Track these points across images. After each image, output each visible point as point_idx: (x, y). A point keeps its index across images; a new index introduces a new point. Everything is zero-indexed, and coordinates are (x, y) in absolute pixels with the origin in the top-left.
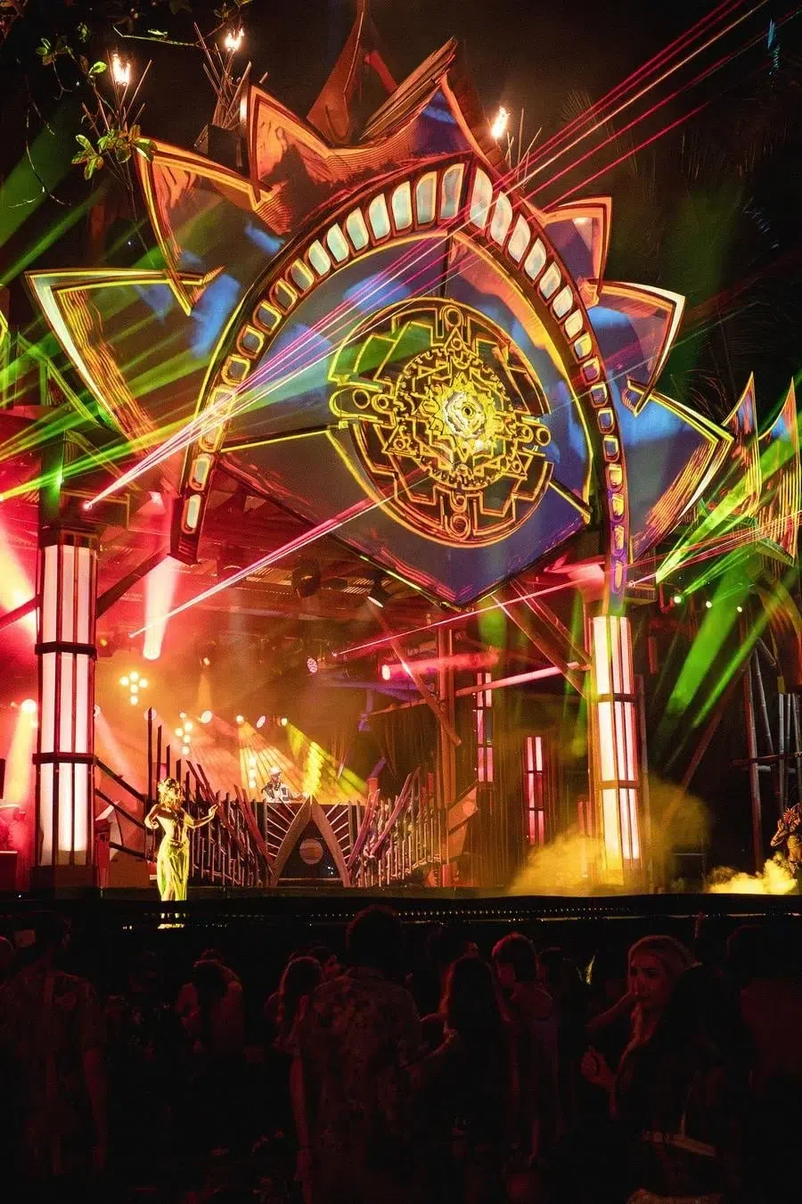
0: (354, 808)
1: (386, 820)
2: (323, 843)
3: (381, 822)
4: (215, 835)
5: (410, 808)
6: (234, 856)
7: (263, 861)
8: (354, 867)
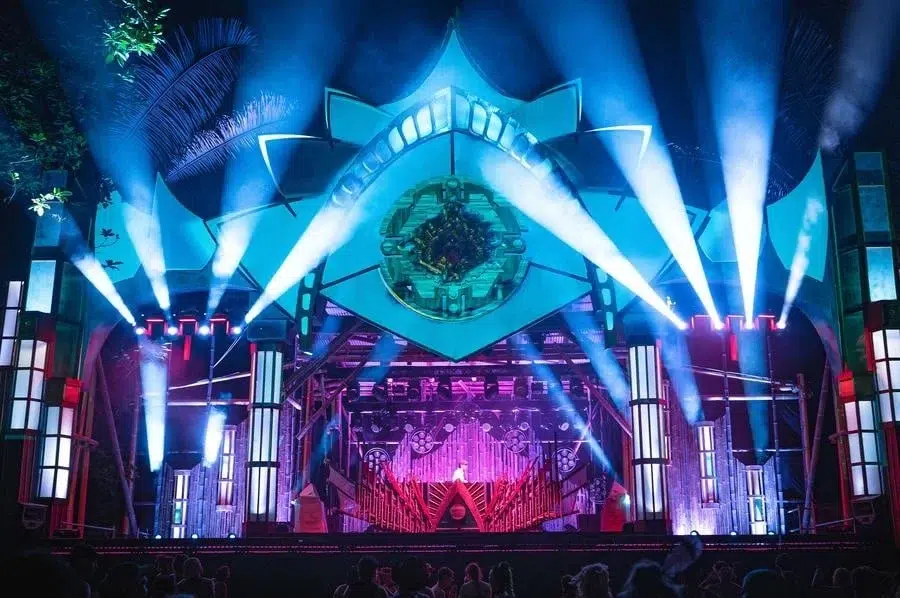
0: (488, 484)
1: (511, 490)
2: (466, 506)
3: (508, 491)
4: (396, 503)
5: (530, 482)
6: (408, 514)
7: (425, 519)
8: (488, 520)
